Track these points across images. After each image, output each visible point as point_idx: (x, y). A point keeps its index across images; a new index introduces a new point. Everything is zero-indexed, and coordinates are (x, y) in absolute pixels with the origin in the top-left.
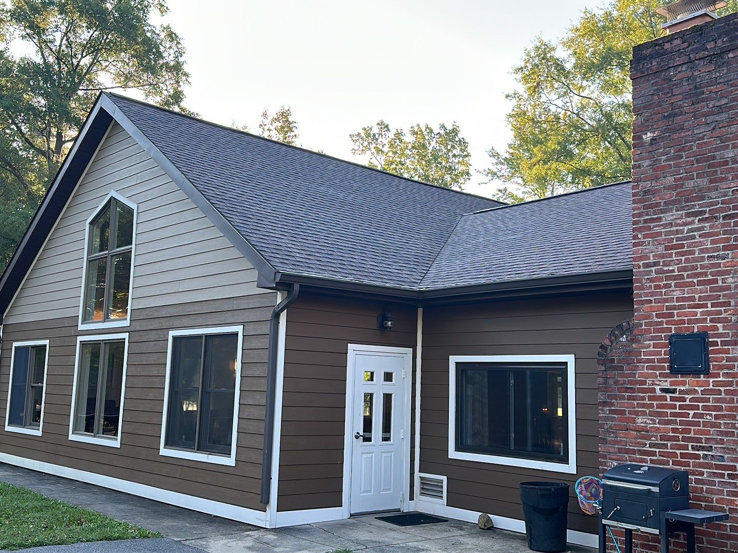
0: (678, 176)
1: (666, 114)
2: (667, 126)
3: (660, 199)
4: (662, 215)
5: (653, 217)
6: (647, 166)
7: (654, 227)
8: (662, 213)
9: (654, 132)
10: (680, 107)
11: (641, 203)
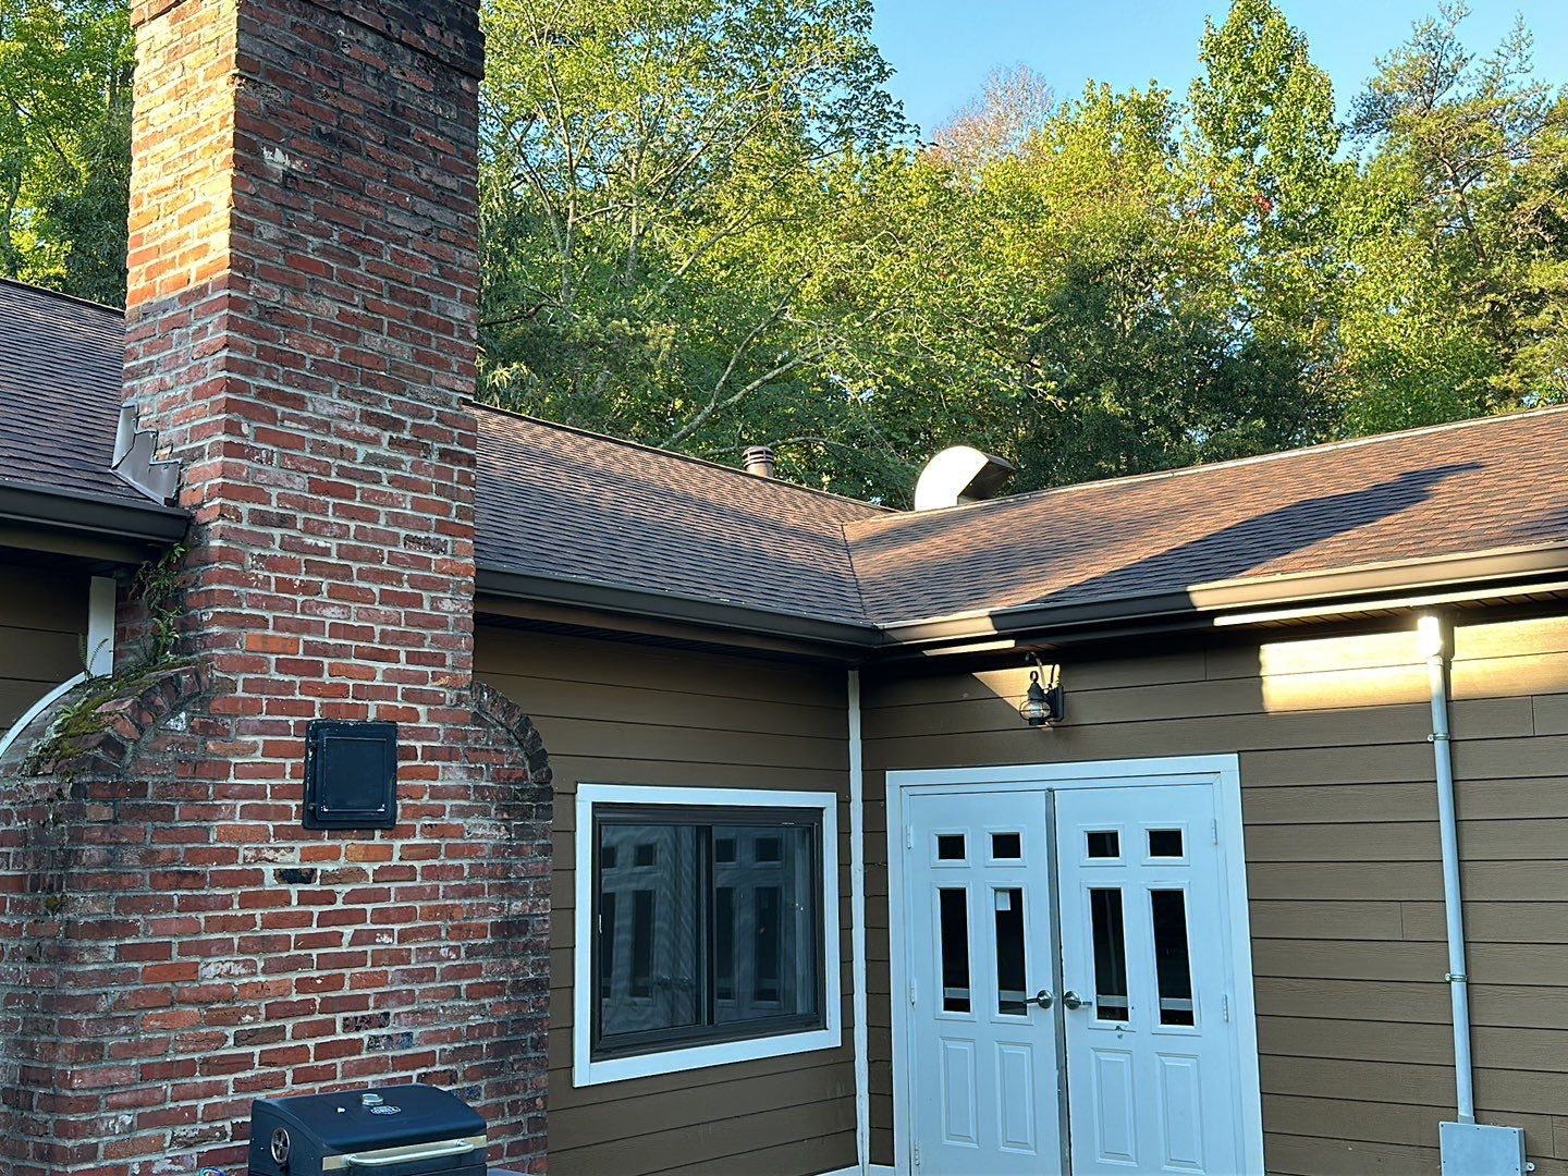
0: (348, 308)
1: (323, 128)
2: (325, 161)
3: (302, 347)
4: (307, 394)
5: (282, 388)
6: (270, 240)
7: (286, 417)
8: (308, 388)
9: (292, 158)
10: (356, 131)
11: (253, 337)
